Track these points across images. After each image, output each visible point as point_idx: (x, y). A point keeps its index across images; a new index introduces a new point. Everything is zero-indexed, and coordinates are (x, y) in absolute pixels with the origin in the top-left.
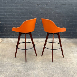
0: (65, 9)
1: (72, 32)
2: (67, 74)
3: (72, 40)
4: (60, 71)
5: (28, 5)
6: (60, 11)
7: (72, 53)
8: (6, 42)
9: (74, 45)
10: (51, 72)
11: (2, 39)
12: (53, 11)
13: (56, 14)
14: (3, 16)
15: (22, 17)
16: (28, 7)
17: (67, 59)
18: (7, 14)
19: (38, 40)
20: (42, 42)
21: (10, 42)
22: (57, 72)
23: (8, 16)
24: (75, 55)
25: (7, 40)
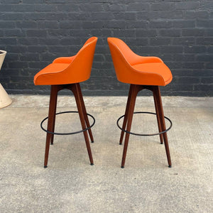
0: (181, 15)
1: (200, 78)
2: (173, 205)
3: (200, 100)
4: (153, 197)
5: (79, 5)
6: (168, 20)
7: (197, 139)
8: (23, 105)
9: (205, 117)
10: (126, 197)
11: (13, 97)
12: (148, 20)
13: (156, 29)
14: (15, 37)
15: (64, 37)
16: (80, 12)
17: (180, 159)
18: (26, 29)
19: (108, 100)
20: (118, 105)
21: (33, 105)
22: (145, 200)
23: (26, 38)
24: (205, 146)
25: (26, 100)
